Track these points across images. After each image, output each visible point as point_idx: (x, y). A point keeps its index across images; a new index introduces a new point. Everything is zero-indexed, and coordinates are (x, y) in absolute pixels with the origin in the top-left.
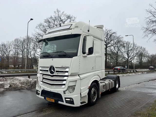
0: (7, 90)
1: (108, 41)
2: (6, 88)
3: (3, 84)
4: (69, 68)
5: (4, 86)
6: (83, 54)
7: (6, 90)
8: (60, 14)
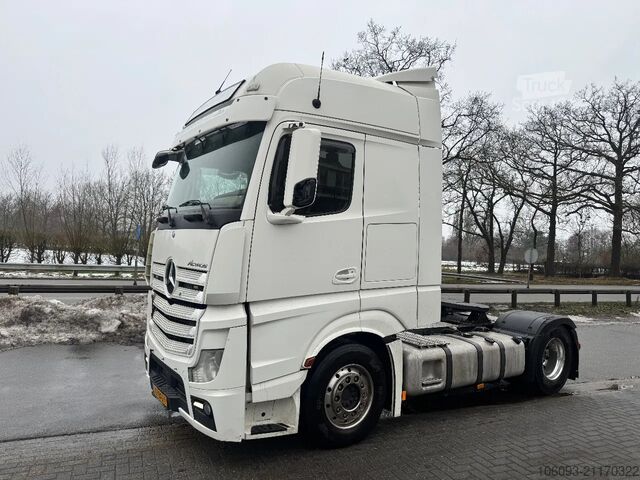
0: (109, 339)
1: (630, 142)
2: (107, 333)
3: (97, 316)
4: (205, 272)
5: (99, 325)
6: (270, 213)
7: (105, 340)
8: (382, 41)
